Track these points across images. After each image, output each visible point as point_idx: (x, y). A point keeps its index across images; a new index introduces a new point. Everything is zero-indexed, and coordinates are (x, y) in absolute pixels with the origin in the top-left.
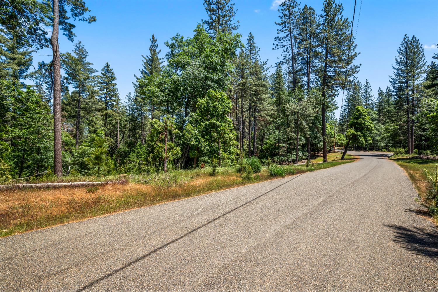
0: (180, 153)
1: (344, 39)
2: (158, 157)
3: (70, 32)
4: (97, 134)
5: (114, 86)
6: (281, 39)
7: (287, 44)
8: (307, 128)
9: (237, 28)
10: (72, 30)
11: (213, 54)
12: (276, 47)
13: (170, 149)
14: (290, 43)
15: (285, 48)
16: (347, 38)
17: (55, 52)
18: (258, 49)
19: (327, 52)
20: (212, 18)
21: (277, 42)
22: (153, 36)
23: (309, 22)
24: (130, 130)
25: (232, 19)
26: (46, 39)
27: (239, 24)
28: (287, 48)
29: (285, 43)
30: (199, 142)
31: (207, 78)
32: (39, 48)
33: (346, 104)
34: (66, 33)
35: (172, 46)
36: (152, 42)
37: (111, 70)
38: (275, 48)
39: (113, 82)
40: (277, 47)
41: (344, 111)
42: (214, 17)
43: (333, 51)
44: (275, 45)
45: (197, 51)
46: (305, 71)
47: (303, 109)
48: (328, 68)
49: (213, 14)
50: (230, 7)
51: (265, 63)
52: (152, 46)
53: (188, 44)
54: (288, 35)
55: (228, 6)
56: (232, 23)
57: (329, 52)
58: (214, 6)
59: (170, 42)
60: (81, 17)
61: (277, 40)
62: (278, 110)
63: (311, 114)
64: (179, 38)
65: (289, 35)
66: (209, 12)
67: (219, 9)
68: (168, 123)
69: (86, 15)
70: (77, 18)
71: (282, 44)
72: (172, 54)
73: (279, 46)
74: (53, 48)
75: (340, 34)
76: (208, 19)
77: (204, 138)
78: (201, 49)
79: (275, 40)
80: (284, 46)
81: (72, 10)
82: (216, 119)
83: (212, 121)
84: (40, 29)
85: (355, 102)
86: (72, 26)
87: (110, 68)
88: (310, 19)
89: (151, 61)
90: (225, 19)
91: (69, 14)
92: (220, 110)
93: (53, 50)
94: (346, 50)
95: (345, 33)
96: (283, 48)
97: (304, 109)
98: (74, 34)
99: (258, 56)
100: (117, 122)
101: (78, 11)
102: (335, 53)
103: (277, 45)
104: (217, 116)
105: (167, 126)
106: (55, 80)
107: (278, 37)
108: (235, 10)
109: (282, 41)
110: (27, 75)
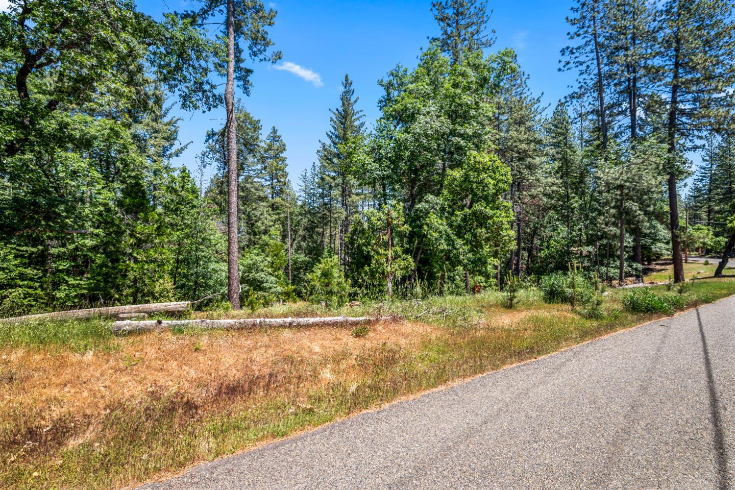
0: (413, 266)
1: (718, 35)
2: (377, 271)
3: (246, 82)
4: (270, 235)
5: (284, 161)
6: (574, 51)
7: (588, 59)
8: (640, 215)
9: (492, 42)
10: (248, 78)
11: (459, 91)
12: (564, 66)
13: (396, 258)
14: (595, 57)
15: (584, 67)
16: (725, 31)
17: (229, 112)
18: (526, 76)
19: (677, 65)
20: (446, 33)
21: (566, 58)
22: (347, 77)
23: (631, 12)
24: (306, 229)
25: (482, 28)
26: (214, 95)
27: (496, 35)
28: (588, 67)
29: (582, 58)
30: (453, 246)
31: (453, 133)
32: (206, 110)
33: (704, 164)
34: (241, 83)
35: (389, 86)
36: (345, 87)
37: (279, 137)
38: (563, 68)
39: (281, 155)
40: (568, 67)
41: (702, 180)
42: (449, 30)
43: (692, 60)
44: (563, 63)
45: (429, 89)
46: (625, 105)
47: (633, 179)
48: (679, 96)
49: (449, 25)
50: (477, 8)
51: (537, 100)
52: (346, 92)
53: (416, 79)
54: (590, 41)
55: (475, 8)
56: (481, 35)
57: (681, 65)
58: (450, 12)
59: (386, 80)
60: (261, 57)
61: (567, 53)
62: (565, 185)
63: (652, 188)
64: (402, 70)
65: (593, 41)
66: (441, 23)
67: (457, 14)
68: (394, 214)
69: (270, 51)
70: (256, 58)
71: (577, 60)
72: (388, 99)
73: (571, 65)
74: (227, 106)
75: (708, 25)
76: (439, 34)
77: (464, 239)
78: (435, 84)
79: (563, 54)
80: (581, 63)
81: (250, 48)
82: (484, 204)
83: (477, 207)
84: (208, 83)
85: (730, 160)
86: (249, 71)
87: (278, 135)
88: (634, 7)
89: (343, 117)
90: (470, 30)
91: (245, 55)
92: (491, 187)
93: (227, 110)
94: (723, 55)
95: (721, 21)
96: (580, 68)
97: (636, 178)
98: (251, 85)
99: (527, 89)
100: (287, 217)
101: (259, 47)
102: (698, 64)
103: (568, 63)
104: (486, 198)
105: (392, 218)
106: (229, 155)
107: (568, 48)
108: (488, 12)
109: (577, 54)
110: (170, 154)
